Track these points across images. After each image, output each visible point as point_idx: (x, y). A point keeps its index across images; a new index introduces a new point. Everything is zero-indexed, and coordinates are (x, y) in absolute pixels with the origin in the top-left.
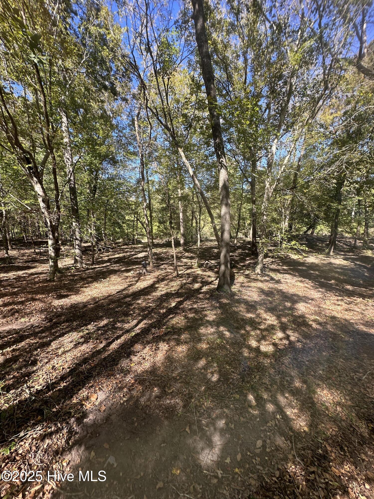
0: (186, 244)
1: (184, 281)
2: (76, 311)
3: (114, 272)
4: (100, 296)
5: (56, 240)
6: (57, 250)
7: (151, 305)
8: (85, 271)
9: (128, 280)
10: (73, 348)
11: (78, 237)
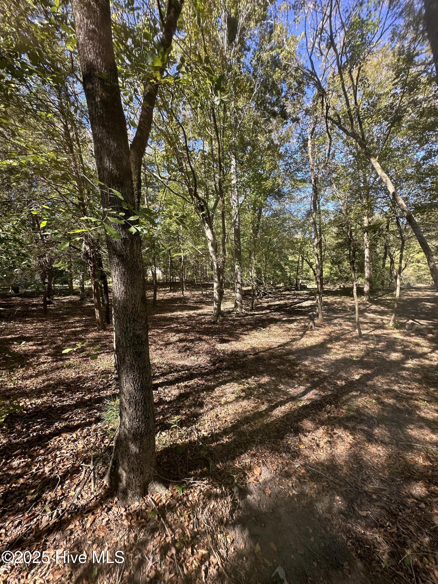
0: (372, 292)
1: (372, 346)
2: (236, 359)
3: (274, 321)
4: (260, 348)
5: (221, 283)
6: (221, 293)
7: (322, 370)
8: (244, 316)
9: (290, 333)
10: (234, 400)
11: (239, 281)
